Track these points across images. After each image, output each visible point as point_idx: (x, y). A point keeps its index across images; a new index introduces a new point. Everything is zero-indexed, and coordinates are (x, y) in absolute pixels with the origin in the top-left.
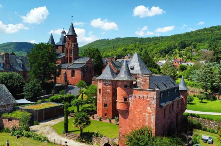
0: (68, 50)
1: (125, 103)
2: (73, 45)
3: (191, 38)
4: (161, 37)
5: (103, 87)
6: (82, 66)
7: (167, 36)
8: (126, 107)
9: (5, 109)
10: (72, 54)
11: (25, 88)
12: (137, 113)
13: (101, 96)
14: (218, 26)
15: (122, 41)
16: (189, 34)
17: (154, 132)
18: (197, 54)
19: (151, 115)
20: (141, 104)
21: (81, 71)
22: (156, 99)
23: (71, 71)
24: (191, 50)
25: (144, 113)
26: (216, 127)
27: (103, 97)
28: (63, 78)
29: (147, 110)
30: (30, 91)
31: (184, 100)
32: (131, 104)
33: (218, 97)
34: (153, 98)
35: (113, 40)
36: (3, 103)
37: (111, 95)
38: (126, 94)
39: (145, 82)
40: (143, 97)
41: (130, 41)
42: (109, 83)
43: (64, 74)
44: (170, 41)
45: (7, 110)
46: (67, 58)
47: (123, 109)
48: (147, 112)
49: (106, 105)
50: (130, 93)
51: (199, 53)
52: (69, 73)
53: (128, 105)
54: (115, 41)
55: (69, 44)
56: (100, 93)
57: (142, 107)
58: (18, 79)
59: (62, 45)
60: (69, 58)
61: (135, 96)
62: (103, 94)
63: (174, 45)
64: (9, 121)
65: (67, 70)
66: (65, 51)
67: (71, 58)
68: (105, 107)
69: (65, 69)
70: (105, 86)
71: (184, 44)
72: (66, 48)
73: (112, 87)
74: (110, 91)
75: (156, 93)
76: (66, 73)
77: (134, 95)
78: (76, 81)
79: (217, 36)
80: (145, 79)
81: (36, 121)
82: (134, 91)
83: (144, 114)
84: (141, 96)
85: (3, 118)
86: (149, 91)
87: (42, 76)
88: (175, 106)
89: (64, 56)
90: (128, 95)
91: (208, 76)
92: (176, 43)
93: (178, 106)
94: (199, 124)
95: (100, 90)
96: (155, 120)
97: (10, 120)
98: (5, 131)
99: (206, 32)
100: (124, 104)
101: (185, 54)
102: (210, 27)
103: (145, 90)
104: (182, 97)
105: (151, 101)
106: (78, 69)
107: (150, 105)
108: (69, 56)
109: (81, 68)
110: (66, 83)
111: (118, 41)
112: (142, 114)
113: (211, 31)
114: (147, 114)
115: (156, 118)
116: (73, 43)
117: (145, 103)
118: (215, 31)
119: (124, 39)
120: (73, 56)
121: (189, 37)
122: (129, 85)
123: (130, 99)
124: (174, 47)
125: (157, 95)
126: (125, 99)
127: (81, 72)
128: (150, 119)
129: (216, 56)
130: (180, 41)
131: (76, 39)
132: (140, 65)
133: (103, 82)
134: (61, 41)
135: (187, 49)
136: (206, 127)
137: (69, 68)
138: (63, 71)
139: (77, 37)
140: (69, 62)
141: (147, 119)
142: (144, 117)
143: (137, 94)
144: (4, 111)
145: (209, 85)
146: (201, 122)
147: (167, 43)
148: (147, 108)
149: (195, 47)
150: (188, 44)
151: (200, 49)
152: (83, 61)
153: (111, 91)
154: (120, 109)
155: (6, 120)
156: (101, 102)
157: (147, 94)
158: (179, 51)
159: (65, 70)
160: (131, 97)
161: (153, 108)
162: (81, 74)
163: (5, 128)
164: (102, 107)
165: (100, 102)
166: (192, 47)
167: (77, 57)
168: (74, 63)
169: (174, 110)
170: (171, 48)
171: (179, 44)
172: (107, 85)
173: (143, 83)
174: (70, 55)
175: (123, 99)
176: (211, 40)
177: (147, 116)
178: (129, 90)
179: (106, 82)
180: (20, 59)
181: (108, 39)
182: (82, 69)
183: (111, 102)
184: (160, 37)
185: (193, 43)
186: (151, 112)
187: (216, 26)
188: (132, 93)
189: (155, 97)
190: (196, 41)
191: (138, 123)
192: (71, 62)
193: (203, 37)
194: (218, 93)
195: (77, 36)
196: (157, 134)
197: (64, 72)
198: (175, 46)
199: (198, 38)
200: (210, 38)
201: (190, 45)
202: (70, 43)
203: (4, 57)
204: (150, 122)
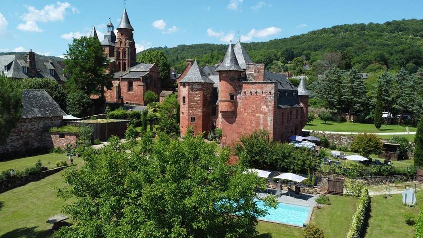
0: (119, 52)
1: (232, 102)
2: (128, 44)
3: (301, 44)
4: (253, 43)
5: (189, 93)
6: (144, 75)
7: (262, 42)
8: (233, 108)
9: (52, 122)
10: (127, 58)
11: (70, 101)
12: (248, 114)
13: (187, 106)
14: (345, 25)
15: (189, 50)
16: (298, 37)
17: (271, 136)
18: (311, 68)
19: (267, 116)
20: (253, 103)
21: (143, 82)
22: (275, 93)
23: (126, 83)
24: (302, 62)
25: (258, 113)
26: (348, 143)
27: (190, 107)
28: (115, 94)
29: (262, 109)
30: (77, 104)
31: (305, 109)
32: (239, 104)
33: (348, 119)
34: (270, 93)
35: (173, 48)
36: (50, 114)
37: (201, 104)
38: (233, 89)
39: (259, 72)
40: (256, 92)
41: (202, 49)
42: (198, 88)
43: (116, 87)
44: (268, 49)
45: (54, 124)
46: (119, 63)
47: (229, 110)
48: (262, 112)
49: (193, 119)
50: (238, 88)
51: (314, 66)
52: (124, 86)
53: (235, 104)
54: (177, 50)
55: (121, 42)
56: (184, 102)
57: (254, 106)
58: (57, 89)
59: (108, 44)
60: (121, 64)
61: (245, 92)
62: (189, 104)
63: (275, 54)
64: (60, 138)
65: (121, 82)
66: (115, 53)
67: (124, 64)
68: (192, 122)
69: (118, 79)
70: (193, 91)
71: (291, 53)
72: (117, 49)
73: (202, 93)
74: (199, 98)
75: (274, 85)
76: (119, 85)
77: (243, 90)
78: (136, 98)
79: (342, 41)
80: (259, 69)
81: (97, 140)
82: (244, 86)
83: (257, 115)
84: (253, 91)
85: (53, 134)
86: (264, 83)
87: (86, 88)
88: (294, 115)
89: (114, 62)
90: (236, 91)
91: (335, 86)
92: (278, 51)
93: (297, 117)
94: (326, 141)
95: (184, 98)
96: (272, 122)
97: (62, 135)
98: (56, 152)
99: (325, 35)
100: (230, 103)
101: (292, 68)
102: (333, 27)
103: (259, 83)
104: (302, 105)
105: (267, 97)
106: (138, 80)
107: (266, 103)
108: (121, 60)
109: (142, 77)
110: (120, 100)
111: (183, 50)
112: (254, 116)
113: (333, 33)
114: (262, 115)
115: (274, 120)
116: (128, 41)
117: (259, 100)
118: (340, 33)
119: (192, 47)
120: (128, 60)
121: (298, 43)
122: (236, 78)
123: (238, 97)
124: (275, 58)
125: (275, 88)
126: (232, 97)
127: (143, 84)
128: (265, 121)
129: (344, 62)
130: (284, 48)
131: (132, 35)
132: (245, 58)
133: (189, 86)
134: (107, 39)
135: (295, 61)
136: (336, 144)
137: (123, 78)
138: (115, 84)
139: (133, 32)
140: (121, 70)
141: (262, 121)
142: (257, 119)
143: (247, 89)
144: (51, 125)
145: (335, 99)
146: (329, 138)
147: (264, 52)
148: (261, 107)
149: (308, 59)
150: (297, 54)
151: (316, 61)
152: (144, 68)
153: (201, 99)
154: (225, 110)
155: (56, 136)
156: (186, 115)
157: (262, 88)
158: (283, 64)
159: (118, 82)
160: (240, 93)
161: (270, 107)
162: (143, 87)
163: (55, 147)
164: (188, 122)
165: (184, 115)
166: (304, 57)
167: (134, 63)
168: (130, 72)
169: (292, 120)
170: (270, 60)
171: (283, 54)
172: (195, 91)
173: (255, 74)
174: (123, 60)
175: (229, 96)
176: (332, 47)
177: (262, 117)
178: (237, 84)
179: (194, 86)
180: (51, 63)
181: (166, 46)
182: (144, 79)
183: (201, 114)
184: (251, 43)
185: (306, 52)
186: (267, 111)
187: (342, 25)
188: (241, 88)
189: (273, 91)
190: (310, 48)
191: (249, 128)
192: (124, 70)
193: (321, 42)
194: (348, 112)
195: (133, 30)
196: (275, 139)
197: (117, 85)
198: (276, 56)
199: (313, 44)
200: (333, 44)
201: (300, 54)
202: (124, 40)
203: (28, 58)
204: (266, 126)
